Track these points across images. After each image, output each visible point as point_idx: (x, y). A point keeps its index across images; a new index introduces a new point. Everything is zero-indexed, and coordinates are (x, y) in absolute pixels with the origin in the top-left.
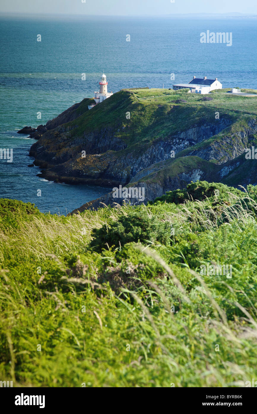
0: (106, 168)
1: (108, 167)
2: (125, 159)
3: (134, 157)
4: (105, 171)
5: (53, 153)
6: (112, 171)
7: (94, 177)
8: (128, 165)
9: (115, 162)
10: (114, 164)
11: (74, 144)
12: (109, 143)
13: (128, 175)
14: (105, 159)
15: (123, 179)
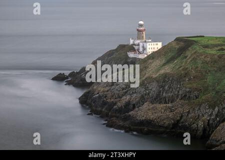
0: (178, 118)
1: (181, 117)
2: (199, 109)
3: (209, 108)
4: (178, 121)
5: (113, 102)
6: (186, 121)
7: (166, 128)
8: (203, 116)
9: (189, 112)
10: (188, 115)
11: (135, 92)
12: (177, 92)
13: (204, 126)
14: (176, 109)
15: (199, 130)
